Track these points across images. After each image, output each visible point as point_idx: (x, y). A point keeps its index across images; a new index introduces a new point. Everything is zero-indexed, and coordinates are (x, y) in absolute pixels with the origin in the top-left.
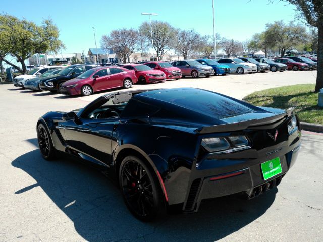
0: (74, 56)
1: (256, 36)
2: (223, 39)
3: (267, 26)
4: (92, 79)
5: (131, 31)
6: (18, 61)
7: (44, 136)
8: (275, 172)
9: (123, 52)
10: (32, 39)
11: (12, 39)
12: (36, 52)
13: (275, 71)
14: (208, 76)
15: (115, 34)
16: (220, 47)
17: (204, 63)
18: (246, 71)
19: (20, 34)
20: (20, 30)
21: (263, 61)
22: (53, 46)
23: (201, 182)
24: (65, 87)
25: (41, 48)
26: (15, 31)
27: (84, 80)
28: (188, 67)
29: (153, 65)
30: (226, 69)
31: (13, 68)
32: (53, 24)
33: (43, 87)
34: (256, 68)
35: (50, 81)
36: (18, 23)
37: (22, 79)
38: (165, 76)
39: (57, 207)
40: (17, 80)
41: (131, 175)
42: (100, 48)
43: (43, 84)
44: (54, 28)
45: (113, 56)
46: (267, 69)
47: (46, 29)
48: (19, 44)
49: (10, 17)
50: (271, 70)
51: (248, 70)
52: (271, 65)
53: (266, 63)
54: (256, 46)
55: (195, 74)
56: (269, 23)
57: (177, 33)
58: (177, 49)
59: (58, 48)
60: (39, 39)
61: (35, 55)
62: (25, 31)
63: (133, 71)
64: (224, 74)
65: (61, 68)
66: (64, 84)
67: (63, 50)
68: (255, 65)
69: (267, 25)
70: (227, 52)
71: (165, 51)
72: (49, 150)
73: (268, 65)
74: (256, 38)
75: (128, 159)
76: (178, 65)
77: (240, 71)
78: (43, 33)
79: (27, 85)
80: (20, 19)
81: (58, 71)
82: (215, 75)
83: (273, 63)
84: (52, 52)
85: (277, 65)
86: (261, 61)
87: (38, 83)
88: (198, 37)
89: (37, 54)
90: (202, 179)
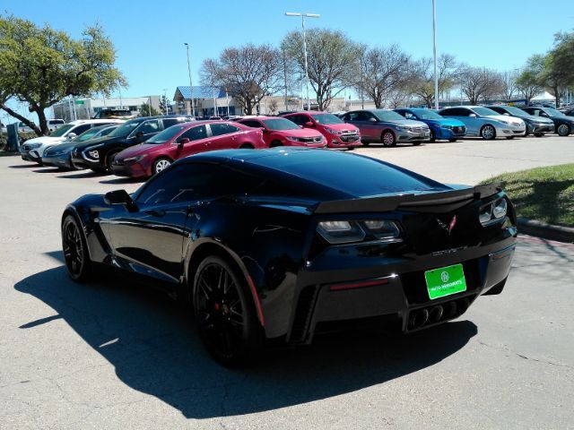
0: (146, 101)
1: (535, 61)
2: (462, 65)
3: (557, 40)
4: (174, 146)
5: (263, 49)
6: (31, 111)
7: (75, 239)
8: (453, 288)
9: (245, 94)
10: (61, 66)
11: (21, 66)
12: (68, 94)
13: (567, 135)
14: (417, 142)
15: (231, 55)
16: (454, 83)
17: (410, 115)
18: (499, 133)
19: (37, 56)
20: (39, 48)
21: (541, 114)
22: (102, 81)
23: (316, 292)
24: (121, 160)
25: (79, 85)
26: (28, 50)
27: (159, 148)
28: (375, 123)
29: (301, 120)
30: (456, 129)
31: (21, 125)
32: (104, 36)
33: (78, 161)
34: (523, 128)
35: (92, 150)
36: (34, 34)
37: (39, 145)
38: (324, 141)
39: (89, 346)
40: (28, 148)
41: (210, 289)
42: (198, 85)
43: (80, 156)
44: (107, 44)
45: (225, 102)
46: (547, 129)
47: (90, 47)
48: (35, 76)
49: (19, 22)
50: (556, 132)
51: (505, 132)
52: (558, 122)
53: (547, 116)
54: (533, 82)
55: (388, 138)
56: (563, 33)
57: (359, 53)
58: (361, 86)
59: (112, 84)
60: (76, 66)
61: (67, 98)
62: (47, 49)
63: (258, 130)
64: (452, 140)
65: (117, 124)
66: (119, 155)
67: (122, 89)
68: (520, 121)
69: (558, 36)
70: (470, 94)
71: (334, 91)
72: (82, 262)
73: (549, 120)
74: (533, 65)
75: (208, 262)
76: (354, 119)
77: (488, 133)
78: (83, 53)
79: (47, 157)
80: (40, 26)
81: (110, 130)
82: (432, 141)
83: (564, 117)
84: (100, 93)
85: (570, 122)
86: (537, 112)
87: (69, 152)
88: (406, 61)
89: (71, 96)
90: (318, 287)
